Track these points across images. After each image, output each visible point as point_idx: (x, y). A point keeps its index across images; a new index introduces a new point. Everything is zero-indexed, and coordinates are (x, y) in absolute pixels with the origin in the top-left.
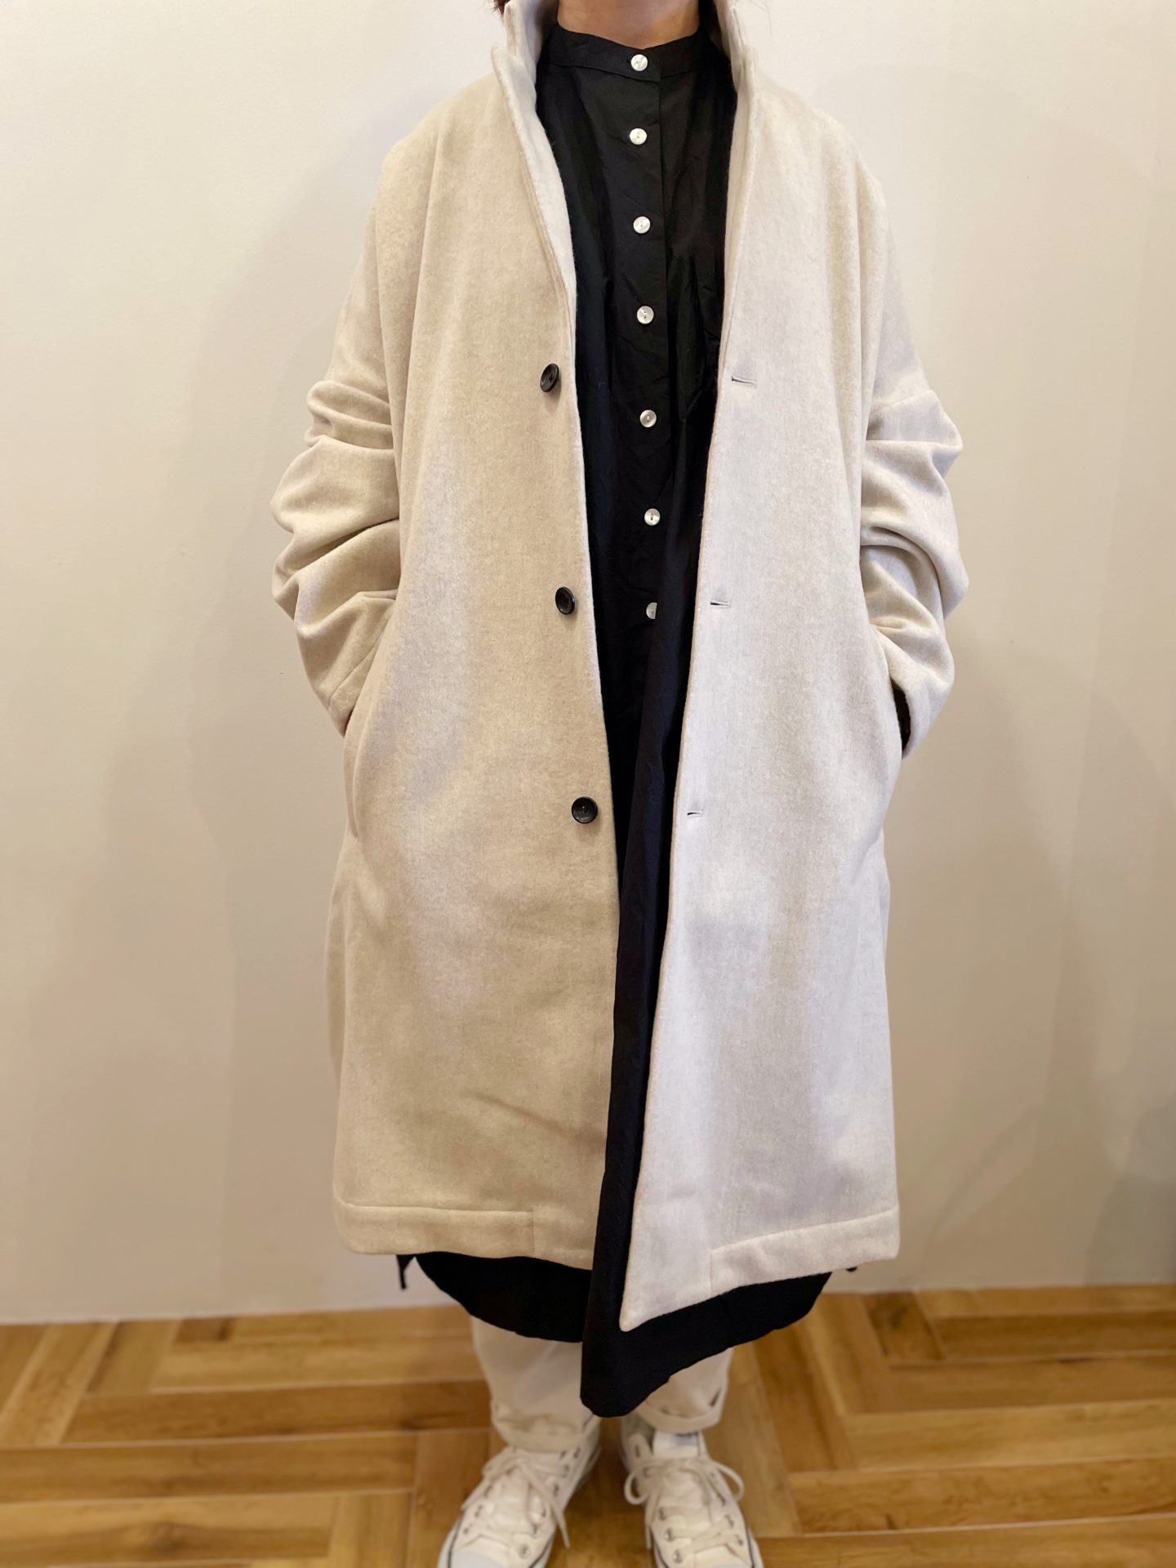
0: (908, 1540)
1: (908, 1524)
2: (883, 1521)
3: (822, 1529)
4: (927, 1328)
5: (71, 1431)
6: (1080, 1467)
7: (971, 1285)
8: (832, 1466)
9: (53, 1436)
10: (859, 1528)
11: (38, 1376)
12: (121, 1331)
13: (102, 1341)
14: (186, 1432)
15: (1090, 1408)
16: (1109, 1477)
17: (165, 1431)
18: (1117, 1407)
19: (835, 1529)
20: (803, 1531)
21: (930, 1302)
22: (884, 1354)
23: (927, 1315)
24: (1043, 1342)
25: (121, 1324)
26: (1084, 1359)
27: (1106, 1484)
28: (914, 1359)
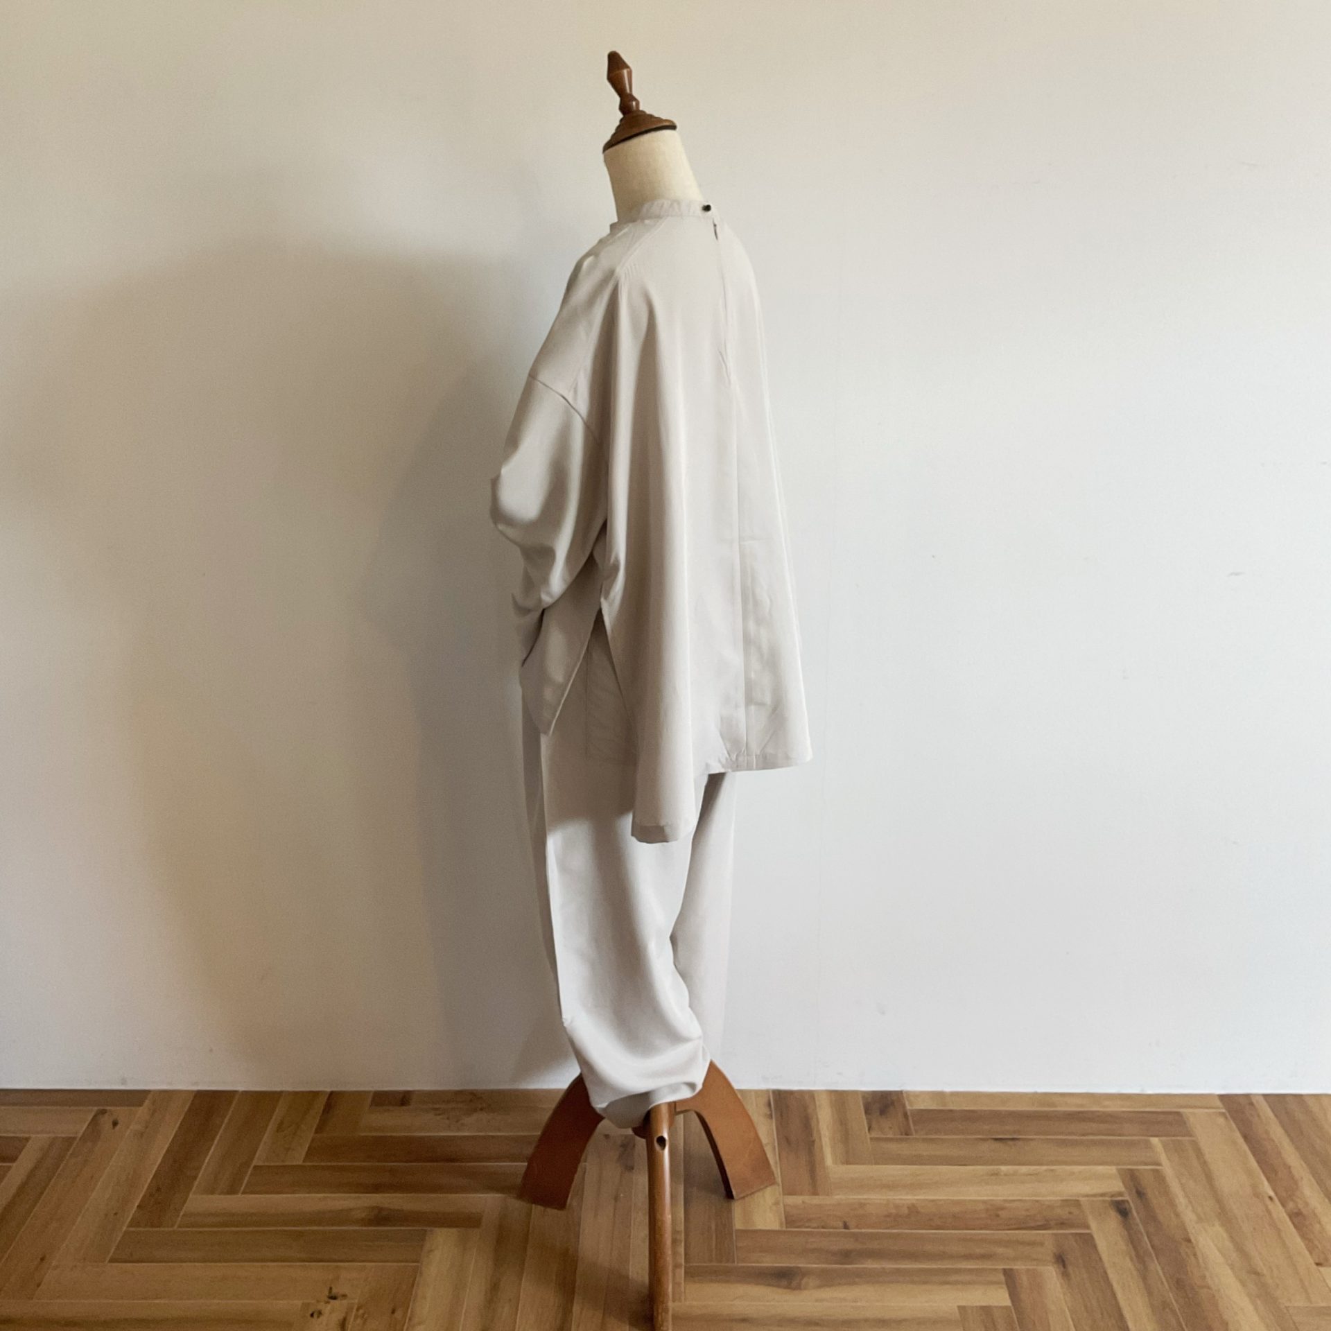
0: (856, 1237)
1: (857, 1227)
2: (841, 1224)
3: (798, 1227)
4: (905, 1115)
5: (309, 1155)
6: (984, 1202)
7: (948, 1089)
8: (815, 1193)
9: (298, 1157)
10: (823, 1228)
11: (282, 1123)
12: (333, 1099)
13: (320, 1104)
14: (384, 1158)
15: (1004, 1168)
16: (1002, 1209)
18: (1024, 1169)
19: (807, 1227)
20: (787, 1227)
21: (912, 1098)
22: (869, 1130)
23: (908, 1107)
24: (986, 1127)
25: (332, 1093)
26: (1013, 1139)
27: (1000, 1213)
28: (890, 1136)
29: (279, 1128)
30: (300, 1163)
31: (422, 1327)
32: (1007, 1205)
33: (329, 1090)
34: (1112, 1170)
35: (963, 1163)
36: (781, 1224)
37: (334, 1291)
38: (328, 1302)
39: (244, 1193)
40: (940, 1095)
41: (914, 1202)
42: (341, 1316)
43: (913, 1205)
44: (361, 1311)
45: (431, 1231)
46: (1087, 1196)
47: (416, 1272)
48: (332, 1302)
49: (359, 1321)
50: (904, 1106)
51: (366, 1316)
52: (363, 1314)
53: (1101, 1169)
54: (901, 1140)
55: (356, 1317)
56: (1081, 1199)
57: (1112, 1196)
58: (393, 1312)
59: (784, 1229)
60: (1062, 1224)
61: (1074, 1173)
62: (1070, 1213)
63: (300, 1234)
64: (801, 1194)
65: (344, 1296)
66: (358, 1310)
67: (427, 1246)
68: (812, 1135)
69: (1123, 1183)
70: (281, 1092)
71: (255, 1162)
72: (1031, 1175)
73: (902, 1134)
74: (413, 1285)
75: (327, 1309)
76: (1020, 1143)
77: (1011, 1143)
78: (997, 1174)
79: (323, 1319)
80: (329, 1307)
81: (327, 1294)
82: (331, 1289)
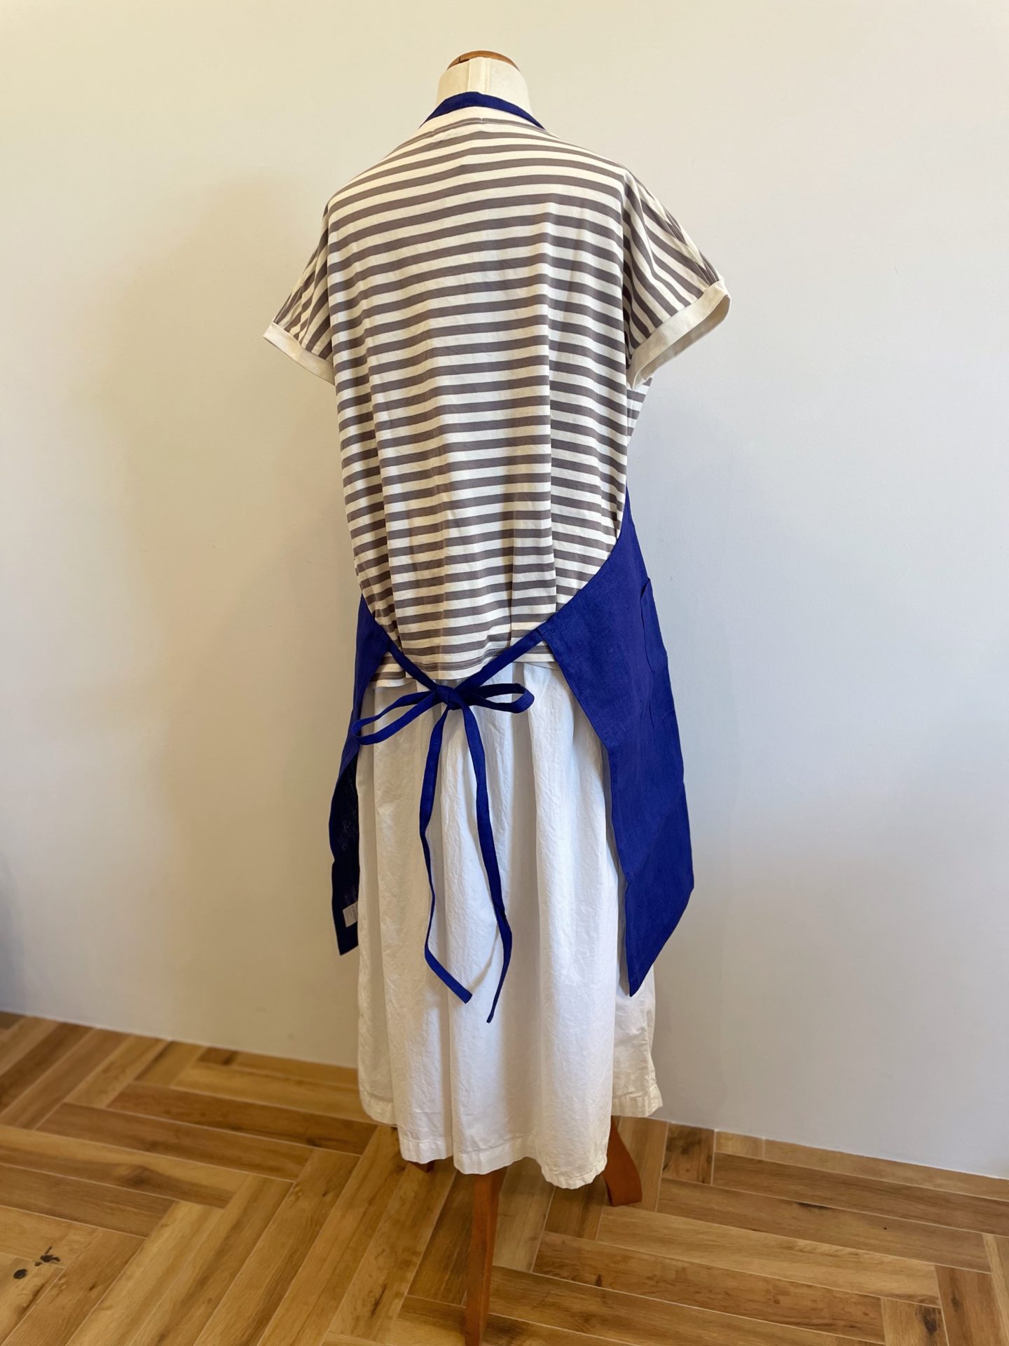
0: (604, 1296)
1: (611, 1285)
2: (594, 1278)
3: (546, 1273)
4: (708, 1158)
5: (115, 1101)
6: (765, 1280)
7: (764, 1136)
8: (579, 1233)
9: (104, 1102)
10: (574, 1279)
11: (112, 1064)
12: (170, 1047)
13: (156, 1051)
14: (178, 1116)
15: (801, 1243)
16: (786, 1293)
17: (167, 1113)
18: (825, 1247)
19: (555, 1275)
20: (534, 1271)
21: (722, 1141)
22: (664, 1169)
23: (715, 1150)
24: (793, 1188)
25: (171, 1042)
26: (821, 1208)
27: (780, 1298)
28: (684, 1178)
29: (106, 1071)
30: (105, 1106)
31: (109, 1312)
32: (792, 1289)
33: (171, 1039)
34: (929, 1266)
35: (753, 1227)
36: (530, 1265)
37: (49, 1254)
38: (38, 1264)
39: (38, 1129)
40: (754, 1142)
41: (686, 1265)
42: (41, 1284)
43: (684, 1269)
44: (63, 1281)
45: (178, 1203)
46: (892, 1295)
47: (137, 1248)
48: (43, 1264)
49: (53, 1293)
50: (710, 1148)
51: (64, 1287)
52: (63, 1284)
53: (915, 1262)
54: (695, 1186)
55: (55, 1286)
56: (882, 1297)
57: (922, 1301)
58: (91, 1289)
59: (531, 1272)
60: (852, 1327)
61: (882, 1263)
62: (866, 1314)
63: (58, 1182)
64: (565, 1232)
65: (58, 1261)
66: (60, 1279)
67: (163, 1221)
69: (940, 1286)
70: (130, 1035)
71: (68, 1099)
72: (832, 1256)
73: (698, 1181)
74: (126, 1262)
75: (34, 1271)
76: (829, 1213)
77: (817, 1211)
78: (790, 1248)
79: (23, 1283)
80: (36, 1269)
81: (43, 1254)
82: (50, 1248)
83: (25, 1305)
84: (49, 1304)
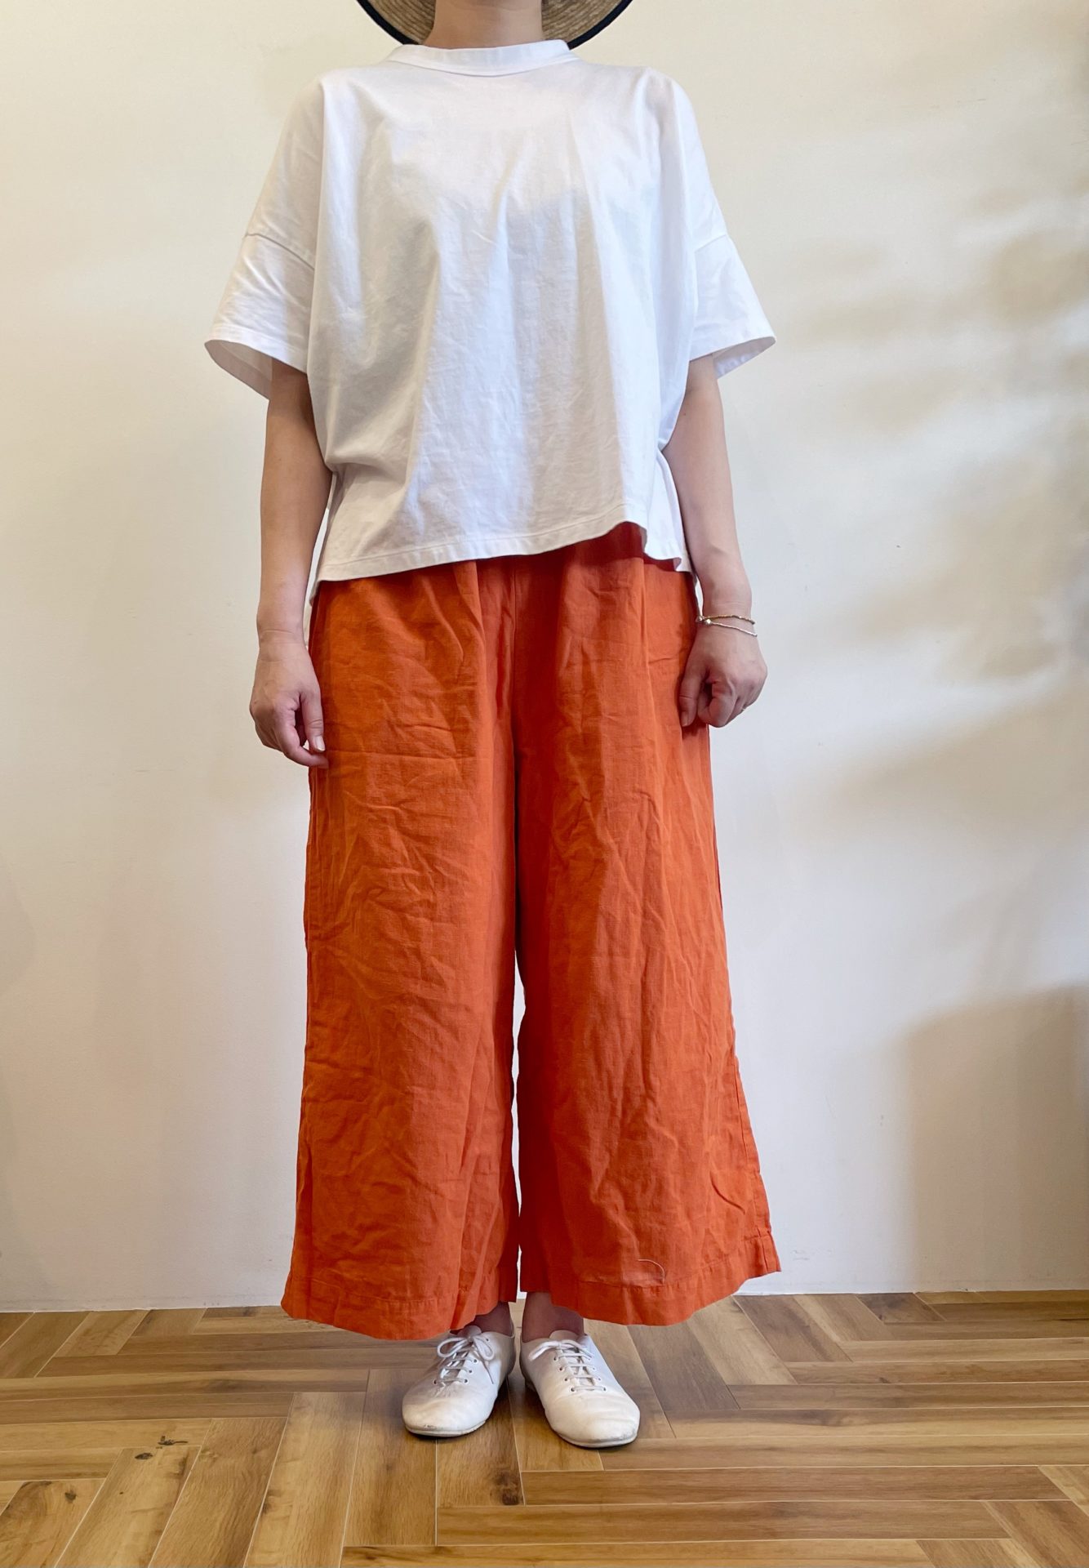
0: (901, 1388)
1: (898, 1381)
2: (878, 1380)
3: (813, 1383)
4: (925, 1307)
5: (126, 1349)
8: (827, 1360)
9: (110, 1351)
10: (851, 1382)
11: (90, 1330)
12: (156, 1314)
13: (138, 1317)
14: (227, 1349)
17: (210, 1348)
19: (828, 1382)
20: (798, 1383)
22: (880, 1318)
23: (925, 1302)
25: (152, 1311)
28: (908, 1319)
29: (87, 1333)
30: (115, 1353)
31: (299, 1463)
33: (149, 1309)
36: (790, 1381)
37: (166, 1440)
38: (161, 1448)
39: (38, 1376)
42: (180, 1457)
44: (208, 1453)
45: (299, 1395)
47: (282, 1424)
48: (165, 1447)
49: (206, 1460)
50: (919, 1302)
51: (216, 1456)
52: (211, 1456)
54: (927, 1323)
55: (201, 1457)
58: (255, 1452)
59: (795, 1384)
63: (118, 1401)
64: (809, 1361)
65: (185, 1442)
66: (203, 1452)
67: (295, 1404)
68: (804, 1323)
70: (87, 1313)
71: (54, 1355)
73: (925, 1320)
75: (160, 1454)
79: (155, 1461)
80: (161, 1451)
81: (160, 1441)
82: (164, 1437)
83: (178, 1472)
84: (211, 1466)
